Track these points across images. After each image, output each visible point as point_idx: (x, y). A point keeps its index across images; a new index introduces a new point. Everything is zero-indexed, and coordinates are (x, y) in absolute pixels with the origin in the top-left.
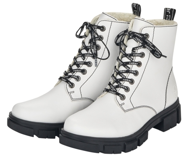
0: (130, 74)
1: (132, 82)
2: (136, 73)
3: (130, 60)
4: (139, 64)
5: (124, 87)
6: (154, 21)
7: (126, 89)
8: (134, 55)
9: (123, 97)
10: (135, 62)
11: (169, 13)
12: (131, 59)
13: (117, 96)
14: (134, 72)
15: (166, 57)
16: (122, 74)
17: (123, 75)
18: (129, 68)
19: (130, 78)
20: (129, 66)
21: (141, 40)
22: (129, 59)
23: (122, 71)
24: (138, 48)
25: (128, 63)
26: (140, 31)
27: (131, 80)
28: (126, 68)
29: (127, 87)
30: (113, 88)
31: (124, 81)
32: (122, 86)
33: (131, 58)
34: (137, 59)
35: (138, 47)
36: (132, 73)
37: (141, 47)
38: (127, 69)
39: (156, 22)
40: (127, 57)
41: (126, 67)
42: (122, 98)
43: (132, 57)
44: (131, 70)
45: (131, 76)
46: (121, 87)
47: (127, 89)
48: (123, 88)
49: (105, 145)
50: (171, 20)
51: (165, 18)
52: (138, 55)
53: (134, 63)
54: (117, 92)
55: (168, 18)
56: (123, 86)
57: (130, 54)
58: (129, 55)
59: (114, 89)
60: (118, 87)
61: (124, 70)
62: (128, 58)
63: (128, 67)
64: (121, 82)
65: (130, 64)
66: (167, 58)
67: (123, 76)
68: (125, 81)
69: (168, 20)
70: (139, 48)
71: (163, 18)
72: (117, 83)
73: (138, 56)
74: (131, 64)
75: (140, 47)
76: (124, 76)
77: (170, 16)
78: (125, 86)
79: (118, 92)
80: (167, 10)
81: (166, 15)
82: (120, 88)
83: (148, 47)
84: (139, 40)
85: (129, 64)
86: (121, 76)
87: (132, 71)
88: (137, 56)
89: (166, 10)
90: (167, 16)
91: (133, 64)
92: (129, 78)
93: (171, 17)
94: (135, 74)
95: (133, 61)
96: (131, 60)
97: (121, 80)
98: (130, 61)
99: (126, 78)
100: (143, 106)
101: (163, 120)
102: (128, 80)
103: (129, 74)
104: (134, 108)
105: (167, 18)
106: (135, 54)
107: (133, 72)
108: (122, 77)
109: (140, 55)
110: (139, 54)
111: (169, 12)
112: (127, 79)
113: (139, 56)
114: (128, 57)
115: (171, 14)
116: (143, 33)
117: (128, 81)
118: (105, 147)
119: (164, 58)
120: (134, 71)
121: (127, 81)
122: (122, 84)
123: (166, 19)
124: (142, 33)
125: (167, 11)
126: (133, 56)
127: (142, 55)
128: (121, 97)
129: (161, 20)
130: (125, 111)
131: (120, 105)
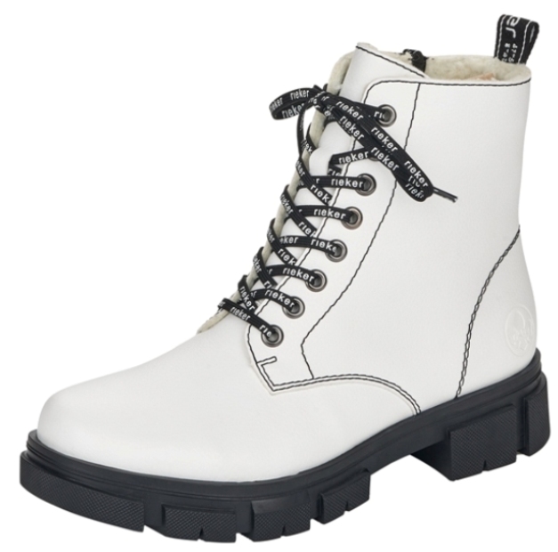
0: (313, 250)
1: (316, 280)
2: (336, 251)
3: (320, 199)
4: (351, 218)
5: (281, 298)
6: (460, 64)
7: (287, 307)
8: (333, 180)
9: (273, 335)
10: (335, 210)
11: (514, 36)
12: (325, 198)
13: (253, 328)
14: (329, 246)
15: (452, 198)
16: (286, 251)
17: (288, 253)
18: (314, 229)
19: (310, 268)
20: (312, 220)
21: (358, 127)
22: (316, 195)
23: (286, 240)
24: (348, 158)
25: (309, 210)
26: (363, 95)
27: (311, 273)
28: (301, 227)
29: (292, 299)
30: (246, 298)
31: (286, 274)
32: (275, 295)
33: (325, 192)
34: (346, 198)
35: (348, 154)
36: (318, 248)
37: (360, 155)
38: (304, 231)
39: (466, 66)
40: (309, 189)
41: (302, 223)
42: (273, 339)
43: (327, 189)
44: (317, 239)
45: (314, 260)
46: (271, 298)
47: (293, 307)
48: (276, 300)
49: (169, 507)
50: (515, 62)
51: (500, 53)
52: (348, 183)
53: (330, 213)
54: (256, 313)
55: (510, 55)
56: (279, 293)
57: (321, 178)
58: (318, 180)
59: (249, 303)
60: (264, 297)
61: (294, 237)
62: (312, 191)
63: (309, 225)
64: (276, 279)
65: (317, 215)
66: (457, 201)
67: (287, 257)
68: (290, 276)
69: (508, 62)
70: (354, 157)
71: (492, 54)
72: (263, 282)
73: (348, 187)
74: (321, 216)
75: (356, 152)
76: (291, 257)
77: (514, 46)
78: (286, 296)
79: (260, 316)
80: (508, 22)
81: (503, 43)
82: (266, 300)
83: (381, 155)
84: (352, 128)
85: (312, 215)
86: (279, 255)
87: (321, 240)
88: (344, 186)
89: (505, 25)
90: (507, 45)
91: (327, 217)
92: (305, 266)
93: (519, 50)
94: (332, 253)
95: (330, 205)
96: (323, 201)
97: (278, 270)
98: (320, 204)
99: (297, 264)
100: (357, 377)
101: (449, 435)
102: (299, 274)
103: (308, 249)
104: (314, 380)
105: (505, 55)
106: (339, 178)
107: (322, 245)
108: (282, 259)
109: (355, 184)
110: (352, 179)
111: (514, 31)
112: (297, 268)
113: (352, 188)
114: (314, 189)
115: (518, 41)
116: (373, 101)
117: (298, 277)
118: (169, 512)
119: (447, 201)
120: (326, 242)
121: (295, 276)
122: (277, 288)
123: (501, 58)
124: (367, 103)
125: (508, 29)
126: (329, 185)
127: (365, 185)
128: (265, 334)
129: (484, 59)
130: (274, 388)
131: (259, 364)
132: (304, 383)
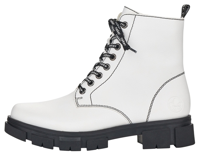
3: (107, 52)
4: (113, 57)
7: (89, 83)
9: (83, 91)
14: (104, 65)
26: (119, 19)
29: (91, 81)
38: (100, 61)
44: (102, 63)
52: (112, 46)
55: (182, 16)
65: (104, 56)
67: (94, 69)
68: (92, 74)
82: (84, 81)
103: (99, 66)
104: (92, 105)
111: (184, 8)
114: (106, 49)
130: (78, 106)
131: (76, 99)
132: (89, 106)
